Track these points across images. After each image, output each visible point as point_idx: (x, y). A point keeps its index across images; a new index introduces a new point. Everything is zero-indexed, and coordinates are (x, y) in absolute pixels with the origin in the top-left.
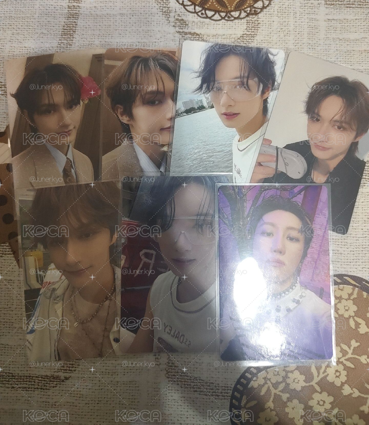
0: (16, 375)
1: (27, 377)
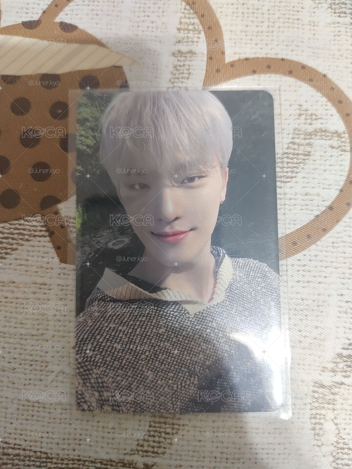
0: (54, 456)
1: (73, 460)
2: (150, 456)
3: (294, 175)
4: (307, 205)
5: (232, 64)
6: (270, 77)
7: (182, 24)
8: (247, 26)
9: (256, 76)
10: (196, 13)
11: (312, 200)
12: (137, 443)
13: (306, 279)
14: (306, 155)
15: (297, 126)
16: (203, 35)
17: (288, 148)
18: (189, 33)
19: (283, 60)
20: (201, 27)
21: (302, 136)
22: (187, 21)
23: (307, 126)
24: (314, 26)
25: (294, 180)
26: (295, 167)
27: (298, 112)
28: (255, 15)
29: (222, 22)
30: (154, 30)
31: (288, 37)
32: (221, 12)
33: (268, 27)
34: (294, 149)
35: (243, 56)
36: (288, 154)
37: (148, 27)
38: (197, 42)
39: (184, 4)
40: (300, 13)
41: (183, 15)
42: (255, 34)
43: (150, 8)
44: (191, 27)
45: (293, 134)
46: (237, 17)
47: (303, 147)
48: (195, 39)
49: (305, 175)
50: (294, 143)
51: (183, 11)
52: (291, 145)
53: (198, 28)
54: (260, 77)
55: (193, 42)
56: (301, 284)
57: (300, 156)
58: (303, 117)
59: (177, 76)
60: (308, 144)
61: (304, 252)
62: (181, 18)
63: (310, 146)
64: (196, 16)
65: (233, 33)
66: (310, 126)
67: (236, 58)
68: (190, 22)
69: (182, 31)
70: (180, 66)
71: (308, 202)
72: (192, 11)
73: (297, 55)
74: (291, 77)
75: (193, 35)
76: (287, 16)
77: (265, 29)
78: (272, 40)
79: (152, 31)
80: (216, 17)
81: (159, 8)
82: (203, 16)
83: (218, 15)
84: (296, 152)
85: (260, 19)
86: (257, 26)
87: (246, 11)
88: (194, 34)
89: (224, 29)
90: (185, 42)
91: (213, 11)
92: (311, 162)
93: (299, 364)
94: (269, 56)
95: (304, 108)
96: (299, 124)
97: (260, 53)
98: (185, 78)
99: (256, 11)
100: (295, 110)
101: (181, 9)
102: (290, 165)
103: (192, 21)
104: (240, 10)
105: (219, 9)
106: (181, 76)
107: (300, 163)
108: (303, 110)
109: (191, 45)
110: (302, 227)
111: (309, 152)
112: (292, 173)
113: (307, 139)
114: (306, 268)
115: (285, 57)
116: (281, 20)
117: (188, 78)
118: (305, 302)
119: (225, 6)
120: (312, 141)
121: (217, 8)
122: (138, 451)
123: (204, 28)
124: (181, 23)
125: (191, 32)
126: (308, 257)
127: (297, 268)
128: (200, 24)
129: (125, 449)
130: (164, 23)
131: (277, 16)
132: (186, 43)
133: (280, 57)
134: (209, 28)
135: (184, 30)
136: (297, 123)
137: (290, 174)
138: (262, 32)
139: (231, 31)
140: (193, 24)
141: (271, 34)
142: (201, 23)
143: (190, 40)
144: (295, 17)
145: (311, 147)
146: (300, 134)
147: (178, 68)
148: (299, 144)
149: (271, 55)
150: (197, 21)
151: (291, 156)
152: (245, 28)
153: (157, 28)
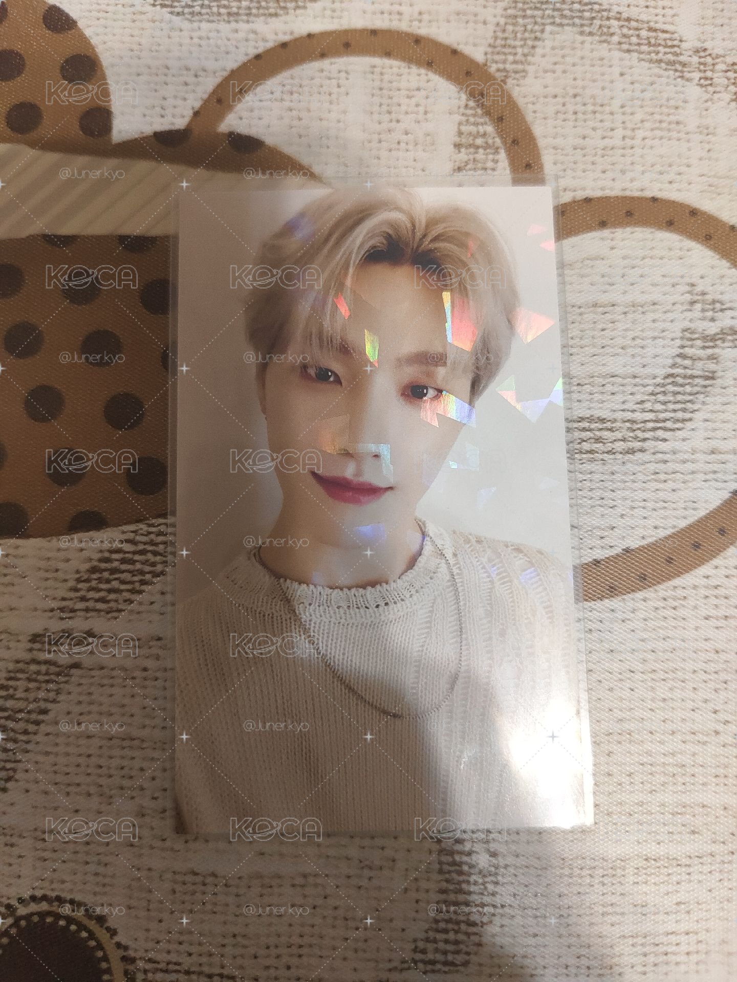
2: (439, 971)
3: (688, 416)
4: (715, 472)
5: (561, 211)
6: (632, 233)
7: (463, 136)
8: (584, 138)
9: (606, 233)
10: (488, 113)
11: (723, 463)
12: (413, 947)
13: (721, 612)
14: (707, 378)
15: (687, 324)
16: (502, 155)
17: (674, 366)
18: (476, 153)
19: (654, 199)
20: (498, 141)
21: (699, 343)
22: (473, 129)
23: (706, 324)
24: (708, 135)
25: (689, 425)
26: (688, 401)
27: (688, 297)
28: (598, 115)
29: (538, 130)
30: (411, 147)
31: (661, 156)
32: (535, 112)
33: (624, 138)
34: (685, 368)
35: (580, 195)
36: (675, 377)
37: (399, 143)
38: (493, 169)
39: (464, 97)
40: (680, 111)
41: (464, 118)
42: (600, 152)
43: (399, 105)
44: (479, 141)
45: (682, 338)
46: (564, 120)
47: (702, 362)
48: (490, 164)
49: (709, 415)
50: (683, 356)
51: (462, 110)
52: (679, 360)
53: (494, 143)
54: (613, 233)
55: (485, 169)
56: (713, 622)
57: (697, 381)
58: (698, 306)
60: (712, 358)
61: (715, 562)
62: (460, 124)
63: (715, 361)
64: (487, 120)
65: (559, 151)
66: (712, 324)
67: (567, 198)
68: (478, 132)
69: (463, 150)
71: (716, 467)
72: (479, 111)
73: (679, 190)
74: (671, 231)
75: (484, 157)
76: (657, 117)
77: (618, 142)
78: (632, 164)
79: (407, 150)
80: (526, 122)
81: (417, 105)
82: (500, 119)
83: (529, 117)
84: (689, 372)
85: (607, 124)
86: (604, 138)
87: (580, 108)
88: (487, 154)
89: (542, 143)
90: (470, 170)
91: (519, 110)
92: (718, 390)
93: (717, 776)
94: (628, 193)
95: (699, 289)
96: (691, 321)
97: (612, 189)
99: (598, 108)
100: (683, 294)
101: (459, 107)
102: (679, 397)
103: (481, 129)
104: (570, 108)
105: (530, 106)
107: (697, 393)
108: (697, 294)
110: (708, 514)
111: (714, 372)
112: (685, 412)
113: (708, 347)
114: (722, 591)
115: (659, 195)
116: (648, 125)
118: (723, 656)
119: (542, 100)
120: (716, 350)
121: (527, 103)
122: (415, 962)
123: (504, 142)
124: (460, 133)
125: (481, 151)
126: (724, 572)
127: (703, 592)
128: (496, 135)
129: (390, 961)
130: (428, 135)
131: (639, 116)
132: (471, 172)
133: (648, 194)
134: (515, 142)
135: (467, 148)
136: (688, 319)
137: (680, 415)
138: (612, 148)
139: (555, 148)
140: (484, 135)
141: (630, 151)
142: (498, 133)
143: (480, 165)
144: (672, 118)
145: (716, 363)
146: (694, 340)
148: (694, 358)
149: (631, 191)
150: (490, 129)
151: (679, 380)
152: (581, 142)
153: (416, 144)
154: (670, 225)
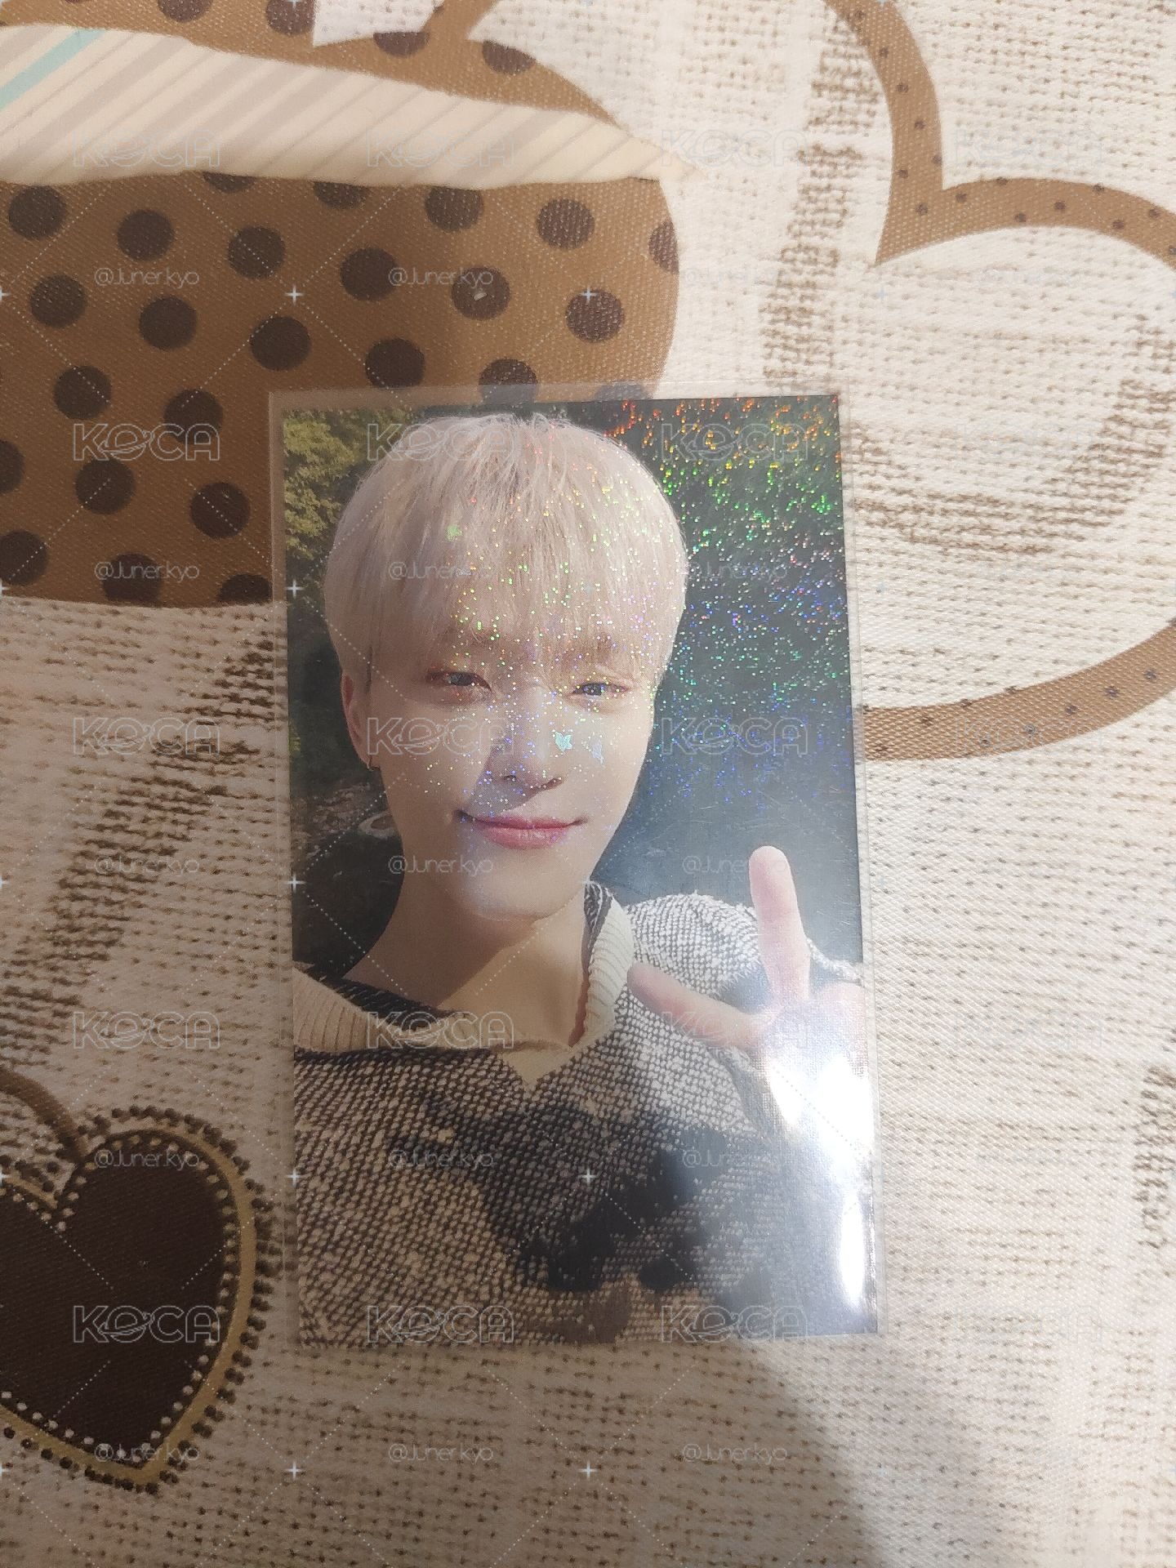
3: (1117, 506)
4: (1149, 590)
5: (961, 194)
6: (1062, 235)
7: (827, 73)
8: (1005, 89)
9: (1024, 232)
10: (865, 42)
11: (1162, 578)
13: (1138, 790)
14: (1152, 454)
15: (1129, 374)
16: (882, 106)
17: (1105, 432)
18: (843, 99)
19: (1099, 189)
20: (878, 85)
21: (1144, 403)
22: (841, 63)
23: (1158, 376)
25: (1118, 520)
26: (1121, 486)
27: (1135, 335)
28: (1028, 58)
29: (937, 73)
30: (749, 82)
31: (1116, 127)
32: (935, 45)
33: (1062, 94)
34: (1121, 437)
35: (991, 173)
36: (1104, 450)
37: (732, 75)
38: (868, 125)
39: (833, 14)
40: (1151, 60)
41: (831, 47)
42: (1025, 113)
43: (737, 20)
44: (850, 82)
45: (1120, 394)
46: (978, 62)
47: (1146, 431)
48: (862, 117)
49: (1148, 508)
50: (1120, 421)
51: (828, 34)
52: (1112, 425)
53: (871, 86)
54: (1035, 232)
55: (855, 123)
56: (1125, 802)
57: (1136, 457)
58: (1148, 350)
59: (809, 217)
60: (1159, 425)
61: (1137, 717)
62: (824, 54)
63: (1164, 431)
64: (864, 52)
65: (966, 106)
66: (1166, 377)
67: (972, 176)
68: (850, 69)
69: (825, 93)
70: (818, 190)
71: (1149, 583)
72: (854, 37)
73: (1137, 178)
74: (1119, 238)
75: (855, 105)
76: (1115, 67)
77: (1053, 100)
78: (1072, 133)
79: (744, 87)
80: (920, 59)
81: (764, 22)
82: (884, 52)
83: (926, 53)
84: (1126, 444)
85: (1041, 73)
86: (1032, 92)
87: (1001, 45)
88: (860, 102)
89: (941, 92)
90: (833, 123)
91: (912, 42)
92: (1164, 473)
93: (1110, 1019)
94: (1061, 176)
95: (1150, 325)
96: (1136, 369)
97: (1038, 168)
98: (829, 225)
99: (1030, 48)
100: (1128, 330)
101: (825, 30)
102: (1108, 479)
103: (854, 64)
104: (988, 44)
105: (930, 37)
106: (820, 216)
107: (1134, 475)
108: (1148, 332)
109: (851, 132)
110: (1133, 649)
111: (1161, 447)
112: (1113, 500)
113: (1157, 410)
114: (1140, 760)
115: (1106, 182)
116: (1101, 78)
117: (839, 224)
118: (1135, 852)
119: (947, 28)
120: (1168, 416)
121: (924, 32)
123: (886, 86)
124: (823, 69)
125: (852, 96)
126: (1147, 732)
127: (1115, 758)
128: (875, 75)
130: (776, 67)
131: (1086, 66)
132: (835, 127)
133: (1091, 180)
134: (902, 88)
135: (831, 90)
136: (1132, 367)
137: (1106, 504)
138: (1045, 108)
139: (960, 101)
140: (858, 74)
141: (1070, 115)
142: (878, 71)
143: (848, 117)
144: (1138, 70)
145: (1167, 434)
146: (1138, 397)
147: (813, 194)
148: (1135, 424)
149: (1067, 173)
150: (866, 65)
151: (1111, 454)
152: (997, 95)
153: (758, 79)
154: (1118, 227)
